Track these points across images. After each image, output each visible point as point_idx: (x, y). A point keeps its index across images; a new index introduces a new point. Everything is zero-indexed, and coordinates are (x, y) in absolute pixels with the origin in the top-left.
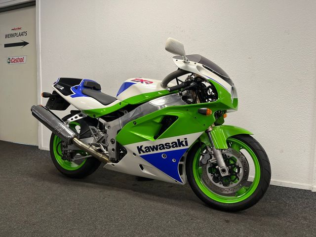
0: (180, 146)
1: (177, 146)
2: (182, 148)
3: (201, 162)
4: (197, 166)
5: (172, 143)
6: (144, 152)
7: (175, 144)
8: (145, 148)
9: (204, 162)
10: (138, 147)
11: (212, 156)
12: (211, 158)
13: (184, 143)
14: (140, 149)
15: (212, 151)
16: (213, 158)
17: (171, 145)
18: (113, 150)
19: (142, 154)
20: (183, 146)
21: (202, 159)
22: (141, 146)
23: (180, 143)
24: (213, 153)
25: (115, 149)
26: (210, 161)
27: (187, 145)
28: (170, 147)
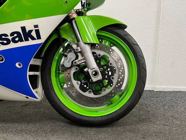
0: (27, 40)
1: (21, 40)
2: (31, 42)
3: (63, 65)
4: (58, 74)
5: (12, 34)
7: (18, 36)
9: (68, 65)
11: (79, 54)
12: (77, 57)
13: (34, 34)
15: (79, 48)
16: (80, 57)
17: (10, 38)
20: (33, 38)
21: (64, 62)
23: (26, 35)
24: (80, 50)
26: (75, 63)
27: (39, 37)
28: (8, 42)
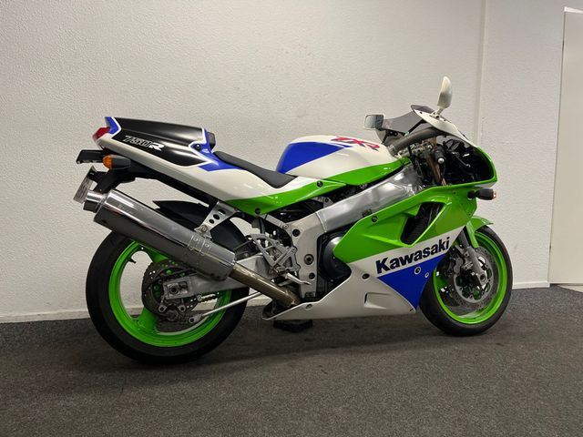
0: (440, 251)
1: (436, 252)
5: (432, 247)
6: (387, 269)
7: (435, 249)
8: (391, 262)
10: (378, 262)
11: (466, 259)
12: (464, 263)
13: (445, 245)
14: (380, 265)
16: (467, 262)
18: (312, 276)
19: (384, 272)
20: (444, 249)
22: (385, 260)
23: (441, 246)
24: (468, 255)
25: (316, 274)
27: (447, 247)
28: (429, 254)
